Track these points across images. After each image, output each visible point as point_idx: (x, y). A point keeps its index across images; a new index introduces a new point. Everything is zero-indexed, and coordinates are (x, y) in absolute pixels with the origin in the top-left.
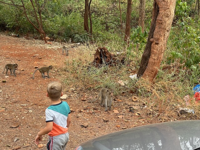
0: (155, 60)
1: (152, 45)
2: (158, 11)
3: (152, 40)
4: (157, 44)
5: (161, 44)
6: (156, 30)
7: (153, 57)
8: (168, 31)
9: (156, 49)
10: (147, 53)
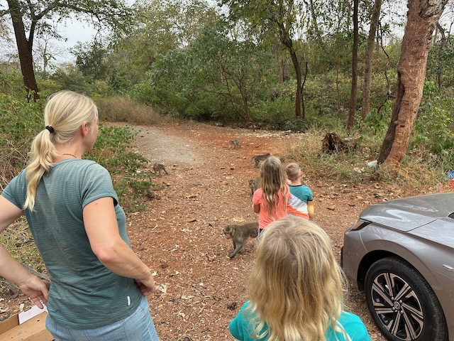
0: (399, 144)
1: (397, 128)
2: (404, 91)
3: (396, 122)
4: (403, 127)
5: (407, 126)
6: (402, 111)
7: (398, 142)
8: (415, 112)
9: (401, 132)
10: (390, 136)
